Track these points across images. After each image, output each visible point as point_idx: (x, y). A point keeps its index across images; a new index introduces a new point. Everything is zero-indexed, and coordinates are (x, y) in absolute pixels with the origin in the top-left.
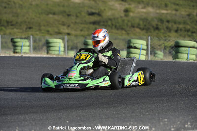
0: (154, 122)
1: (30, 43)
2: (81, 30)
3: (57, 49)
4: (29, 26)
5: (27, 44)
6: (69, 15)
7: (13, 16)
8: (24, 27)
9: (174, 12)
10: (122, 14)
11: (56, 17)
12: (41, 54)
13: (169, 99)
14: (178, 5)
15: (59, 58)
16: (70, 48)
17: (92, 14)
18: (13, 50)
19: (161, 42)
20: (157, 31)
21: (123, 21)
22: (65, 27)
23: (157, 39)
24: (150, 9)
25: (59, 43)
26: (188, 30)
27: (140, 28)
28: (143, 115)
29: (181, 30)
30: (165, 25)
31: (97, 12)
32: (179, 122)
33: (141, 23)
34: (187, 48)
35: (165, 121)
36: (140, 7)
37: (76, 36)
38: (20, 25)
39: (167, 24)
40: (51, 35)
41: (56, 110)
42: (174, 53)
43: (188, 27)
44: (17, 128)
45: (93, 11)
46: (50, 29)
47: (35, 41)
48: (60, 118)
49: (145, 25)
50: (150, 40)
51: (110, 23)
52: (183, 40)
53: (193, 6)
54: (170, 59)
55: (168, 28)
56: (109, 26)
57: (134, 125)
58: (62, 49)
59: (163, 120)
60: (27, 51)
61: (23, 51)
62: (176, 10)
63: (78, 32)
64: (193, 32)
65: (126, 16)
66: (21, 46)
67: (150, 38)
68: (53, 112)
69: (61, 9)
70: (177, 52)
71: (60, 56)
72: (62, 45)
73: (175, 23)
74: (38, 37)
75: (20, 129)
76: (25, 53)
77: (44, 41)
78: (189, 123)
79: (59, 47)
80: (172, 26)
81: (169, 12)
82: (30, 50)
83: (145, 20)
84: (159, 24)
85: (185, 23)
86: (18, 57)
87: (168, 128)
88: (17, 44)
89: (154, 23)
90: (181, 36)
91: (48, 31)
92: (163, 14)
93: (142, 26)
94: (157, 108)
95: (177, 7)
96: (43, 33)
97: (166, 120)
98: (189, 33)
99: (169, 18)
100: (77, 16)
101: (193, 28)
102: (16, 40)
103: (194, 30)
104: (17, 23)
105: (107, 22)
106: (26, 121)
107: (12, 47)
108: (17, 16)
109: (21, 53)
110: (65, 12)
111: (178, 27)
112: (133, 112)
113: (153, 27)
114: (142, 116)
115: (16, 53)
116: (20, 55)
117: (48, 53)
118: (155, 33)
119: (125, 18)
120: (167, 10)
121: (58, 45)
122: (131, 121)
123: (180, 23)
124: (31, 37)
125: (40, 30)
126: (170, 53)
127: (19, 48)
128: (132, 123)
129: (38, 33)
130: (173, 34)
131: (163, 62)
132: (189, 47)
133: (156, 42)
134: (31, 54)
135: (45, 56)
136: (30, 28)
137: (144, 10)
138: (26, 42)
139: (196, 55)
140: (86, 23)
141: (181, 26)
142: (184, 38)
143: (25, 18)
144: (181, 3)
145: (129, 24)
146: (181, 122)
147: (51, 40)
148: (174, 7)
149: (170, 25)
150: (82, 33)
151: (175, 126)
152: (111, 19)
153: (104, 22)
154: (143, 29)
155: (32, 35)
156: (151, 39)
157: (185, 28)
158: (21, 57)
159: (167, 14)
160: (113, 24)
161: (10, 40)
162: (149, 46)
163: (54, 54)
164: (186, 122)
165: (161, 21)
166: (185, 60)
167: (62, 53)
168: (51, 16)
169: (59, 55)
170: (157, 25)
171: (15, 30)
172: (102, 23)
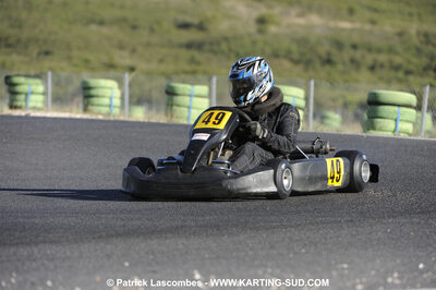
0: (319, 269)
1: (46, 88)
2: (161, 61)
3: (106, 101)
4: (45, 48)
5: (41, 89)
6: (134, 27)
7: (12, 26)
8: (34, 51)
9: (368, 27)
10: (253, 28)
11: (105, 30)
12: (71, 112)
13: (352, 221)
14: (376, 10)
15: (109, 121)
16: (135, 100)
17: (185, 26)
18: (7, 101)
19: (337, 92)
20: (328, 68)
21: (254, 43)
22: (125, 54)
23: (328, 84)
24: (315, 19)
25: (111, 88)
26: (397, 68)
27: (292, 60)
28: (295, 253)
29: (382, 66)
30: (347, 54)
31: (195, 21)
32: (373, 272)
33: (294, 48)
34: (396, 108)
35: (343, 269)
36: (294, 11)
37: (149, 74)
38: (26, 47)
39: (352, 52)
40: (93, 69)
41: (100, 237)
42: (366, 117)
43: (398, 60)
44: (14, 274)
45: (188, 19)
46: (91, 57)
47: (57, 84)
48: (109, 256)
49: (302, 54)
50: (312, 88)
51: (224, 46)
52: (387, 89)
53: (410, 14)
54: (355, 130)
55: (353, 61)
56: (222, 52)
57: (273, 276)
58: (117, 102)
59: (339, 266)
60: (40, 105)
61: (31, 104)
62: (373, 22)
63: (154, 66)
64: (408, 73)
65: (260, 31)
66: (27, 94)
67: (312, 83)
68: (93, 241)
69: (118, 13)
70: (373, 116)
71: (112, 118)
72: (117, 93)
73: (370, 50)
74: (64, 74)
75: (21, 278)
76: (34, 108)
77: (77, 84)
78: (396, 275)
79: (111, 98)
80: (363, 57)
81: (357, 25)
82: (45, 102)
83: (302, 41)
84: (334, 51)
85: (391, 50)
86: (19, 117)
87: (349, 284)
88: (18, 89)
89: (323, 50)
90: (381, 79)
91: (87, 61)
92: (343, 30)
93: (296, 56)
94: (326, 239)
95: (375, 16)
96: (75, 66)
97: (345, 266)
98: (400, 74)
99: (356, 39)
100: (152, 30)
101: (409, 62)
102: (16, 80)
103: (411, 67)
104: (19, 41)
105: (218, 43)
106: (34, 260)
107: (8, 95)
108: (20, 27)
109: (26, 108)
110: (124, 20)
111: (375, 61)
112: (272, 247)
113: (320, 57)
114: (291, 255)
115: (16, 107)
116: (23, 113)
117: (85, 110)
118: (323, 71)
119: (259, 37)
120: (352, 21)
121: (108, 92)
122: (266, 266)
123: (379, 51)
124: (50, 74)
125: (69, 58)
126: (357, 117)
127: (22, 97)
128: (269, 270)
129: (64, 64)
130: (365, 75)
131: (340, 136)
132: (399, 106)
133: (326, 91)
134: (47, 111)
135: (78, 116)
136: (47, 53)
137: (301, 21)
138: (37, 84)
139: (414, 124)
140: (170, 45)
141: (383, 58)
142: (389, 84)
143: (37, 31)
144: (384, 6)
145: (268, 50)
146: (378, 271)
147: (93, 82)
148: (369, 15)
149: (358, 54)
150: (163, 67)
151: (364, 280)
152: (226, 39)
153: (211, 44)
154: (297, 62)
155: (51, 69)
156: (315, 85)
157: (391, 62)
158: (27, 117)
159: (352, 30)
160: (230, 50)
161: (3, 79)
162: (312, 101)
163: (100, 113)
164: (389, 272)
165: (339, 45)
166: (390, 134)
167: (116, 111)
168: (94, 27)
169: (109, 114)
170: (329, 54)
171: (15, 58)
172: (207, 47)
